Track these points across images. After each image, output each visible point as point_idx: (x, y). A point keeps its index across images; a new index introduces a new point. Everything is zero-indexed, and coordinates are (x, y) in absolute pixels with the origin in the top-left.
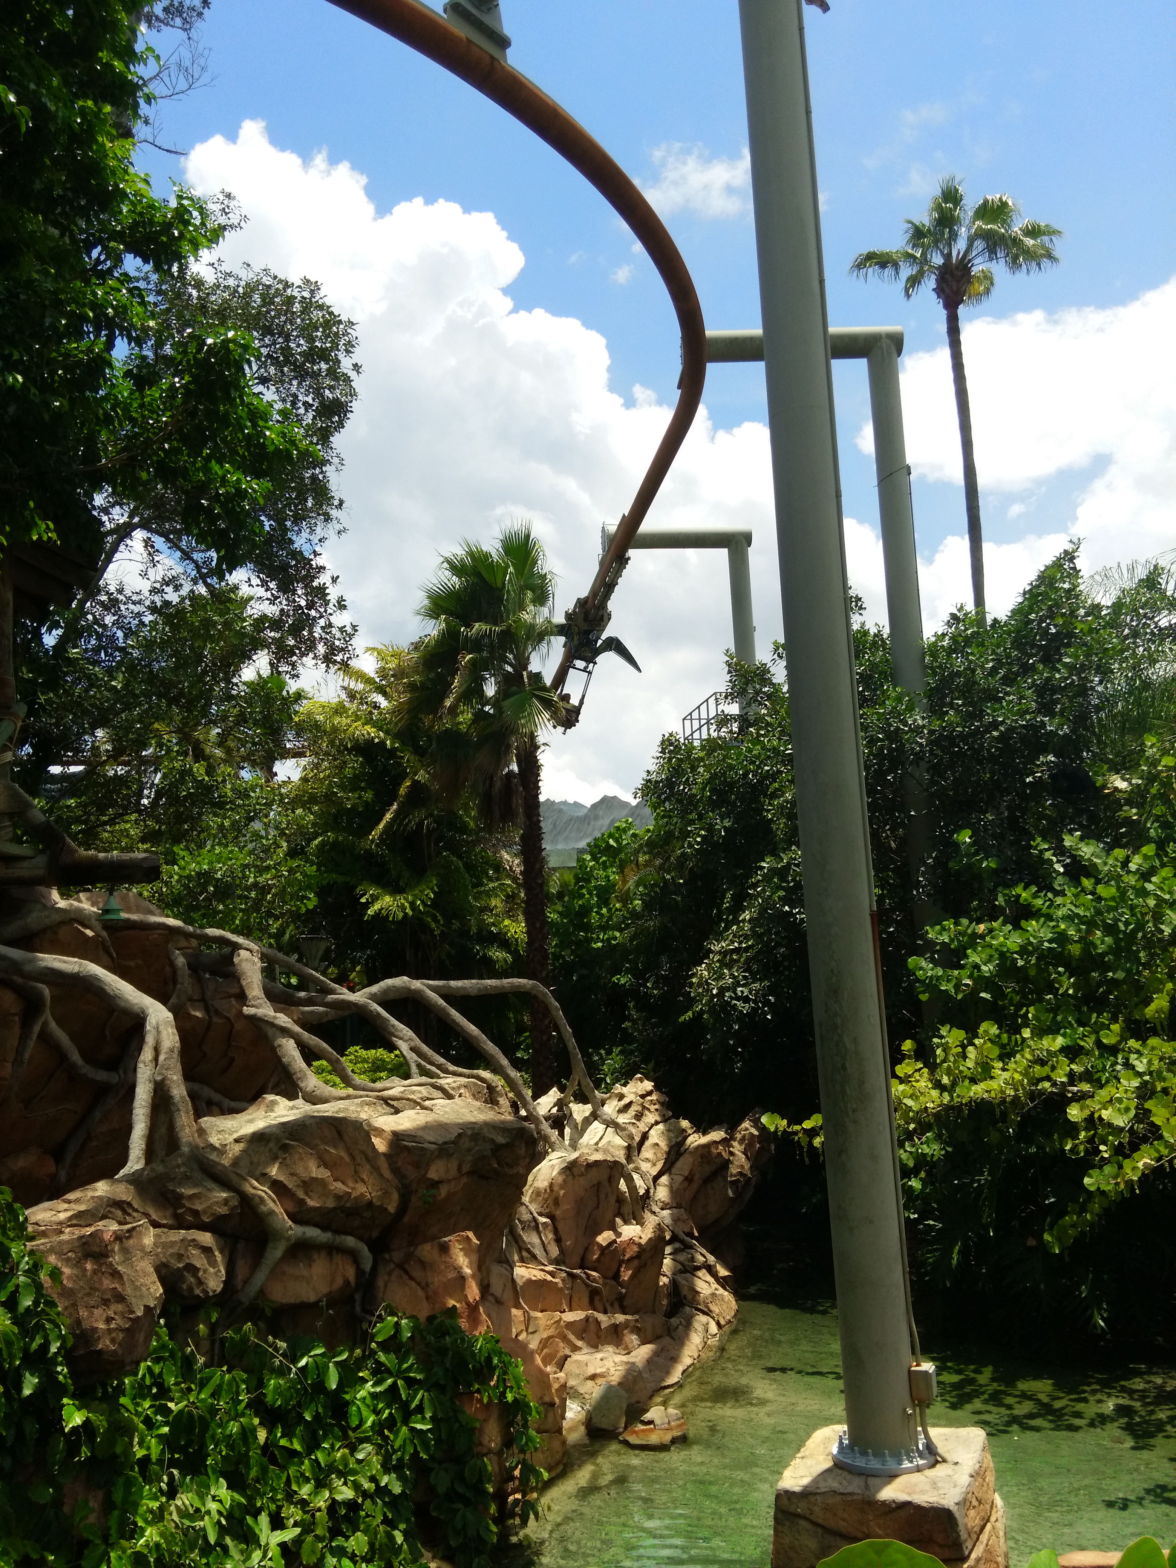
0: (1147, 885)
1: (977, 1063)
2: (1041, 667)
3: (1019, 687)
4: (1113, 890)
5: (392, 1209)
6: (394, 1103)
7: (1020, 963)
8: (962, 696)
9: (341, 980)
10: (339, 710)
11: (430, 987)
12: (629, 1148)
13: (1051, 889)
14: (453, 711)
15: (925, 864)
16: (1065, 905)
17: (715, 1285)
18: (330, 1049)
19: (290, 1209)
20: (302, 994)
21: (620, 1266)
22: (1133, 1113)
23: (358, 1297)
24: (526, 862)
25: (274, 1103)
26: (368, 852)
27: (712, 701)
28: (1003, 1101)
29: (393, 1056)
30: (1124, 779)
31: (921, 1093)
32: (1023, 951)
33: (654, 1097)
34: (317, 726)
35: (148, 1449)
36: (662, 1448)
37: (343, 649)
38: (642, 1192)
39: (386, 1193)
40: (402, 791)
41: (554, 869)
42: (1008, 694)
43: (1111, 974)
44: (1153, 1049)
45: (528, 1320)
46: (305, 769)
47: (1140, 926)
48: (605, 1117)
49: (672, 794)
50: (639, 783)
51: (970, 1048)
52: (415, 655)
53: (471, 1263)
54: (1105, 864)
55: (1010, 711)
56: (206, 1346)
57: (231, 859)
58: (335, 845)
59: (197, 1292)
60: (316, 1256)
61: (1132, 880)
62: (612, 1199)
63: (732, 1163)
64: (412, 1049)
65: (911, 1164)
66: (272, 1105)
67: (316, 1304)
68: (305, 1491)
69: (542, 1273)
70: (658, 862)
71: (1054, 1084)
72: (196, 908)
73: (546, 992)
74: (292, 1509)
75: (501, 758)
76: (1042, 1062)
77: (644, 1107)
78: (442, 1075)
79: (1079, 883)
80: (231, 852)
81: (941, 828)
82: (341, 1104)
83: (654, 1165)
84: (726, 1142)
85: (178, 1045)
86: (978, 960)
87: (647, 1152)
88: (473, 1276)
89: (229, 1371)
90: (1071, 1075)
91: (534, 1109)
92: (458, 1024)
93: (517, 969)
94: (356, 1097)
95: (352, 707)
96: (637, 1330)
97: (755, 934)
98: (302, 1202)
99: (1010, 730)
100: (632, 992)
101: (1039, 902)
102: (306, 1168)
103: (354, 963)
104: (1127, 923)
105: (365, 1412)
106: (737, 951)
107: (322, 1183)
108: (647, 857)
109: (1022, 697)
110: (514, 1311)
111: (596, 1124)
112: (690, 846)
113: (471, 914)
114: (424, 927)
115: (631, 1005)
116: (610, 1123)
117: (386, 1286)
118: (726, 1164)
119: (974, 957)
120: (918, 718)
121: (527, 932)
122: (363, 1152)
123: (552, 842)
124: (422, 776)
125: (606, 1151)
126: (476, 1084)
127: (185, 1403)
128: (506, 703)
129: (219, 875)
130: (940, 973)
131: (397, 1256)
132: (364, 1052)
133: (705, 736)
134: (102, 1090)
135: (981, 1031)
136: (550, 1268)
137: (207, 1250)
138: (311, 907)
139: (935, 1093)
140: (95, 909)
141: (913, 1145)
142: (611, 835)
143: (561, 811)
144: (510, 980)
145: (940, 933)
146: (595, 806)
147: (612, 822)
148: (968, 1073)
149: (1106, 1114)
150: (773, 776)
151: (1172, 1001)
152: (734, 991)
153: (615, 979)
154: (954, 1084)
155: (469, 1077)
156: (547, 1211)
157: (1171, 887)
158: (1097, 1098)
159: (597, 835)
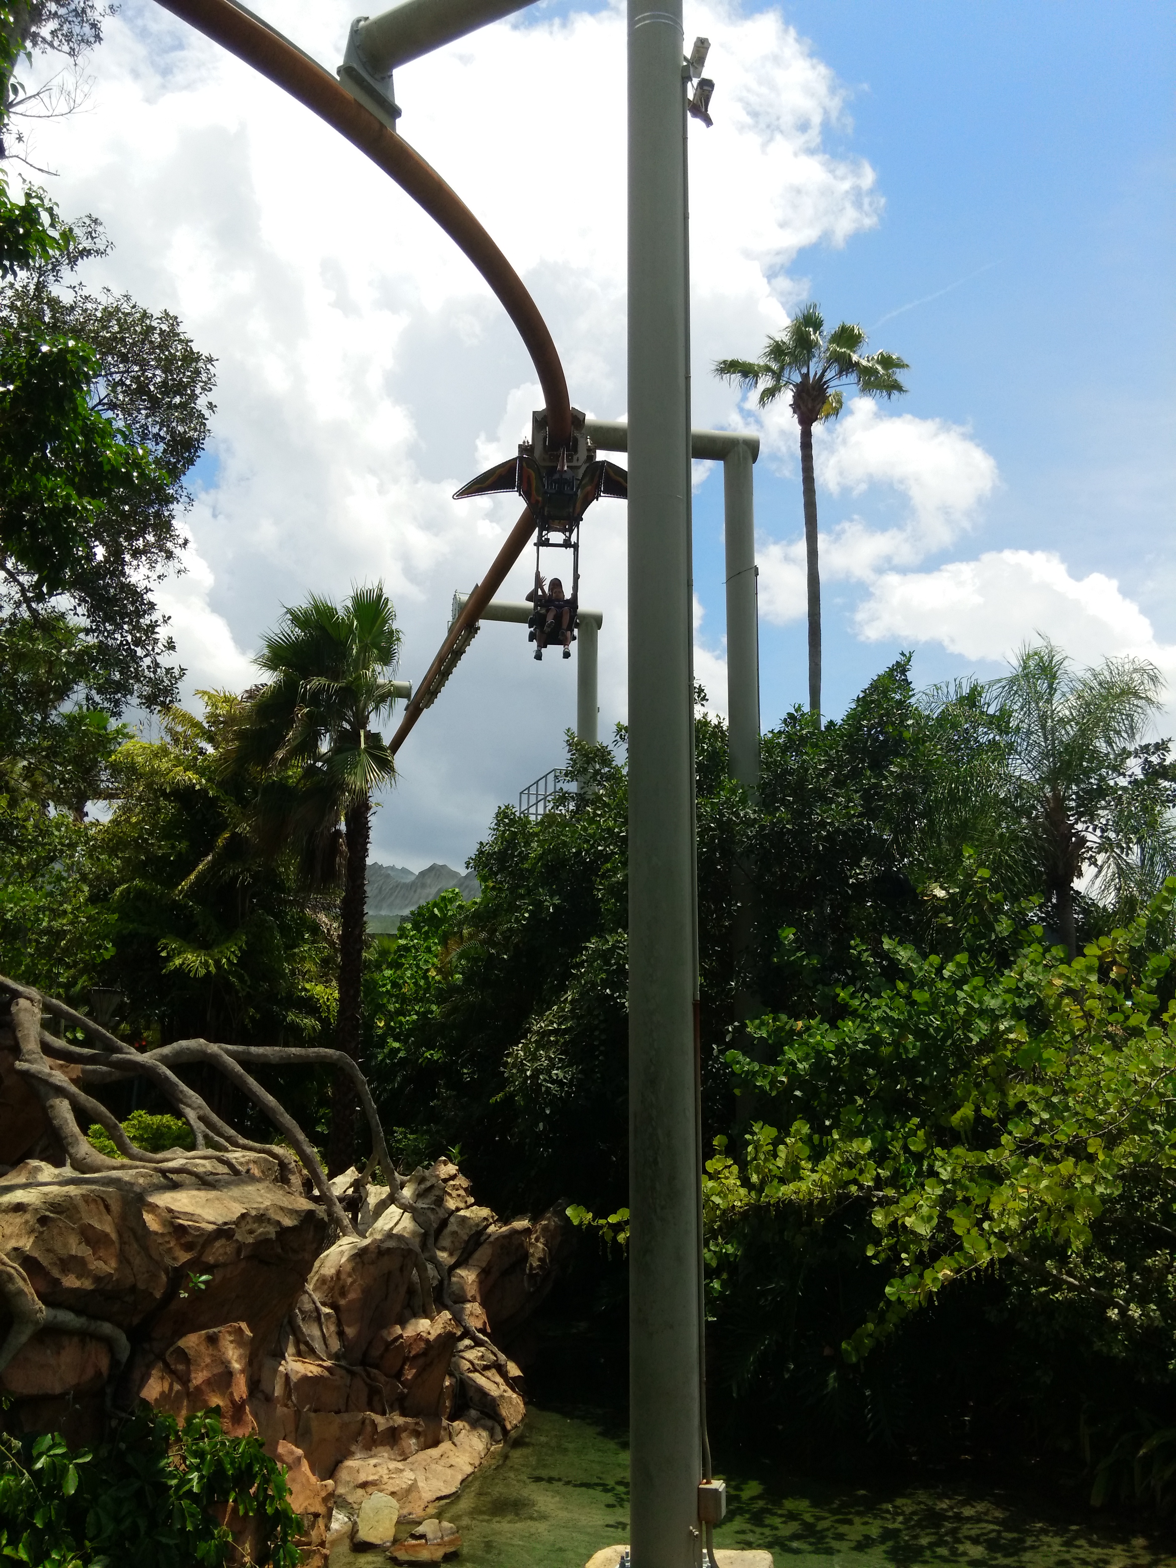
0: (958, 992)
1: (787, 1163)
2: (869, 772)
3: (848, 790)
4: (927, 995)
5: (158, 1295)
6: (174, 1177)
7: (834, 1063)
8: (794, 793)
9: (131, 1038)
10: (161, 753)
11: (228, 1052)
12: (425, 1236)
13: (868, 990)
14: (285, 763)
16: (880, 1008)
17: (504, 1387)
18: (108, 1114)
19: (43, 1289)
20: (87, 1051)
21: (404, 1364)
22: (935, 1221)
23: (109, 1390)
24: (345, 926)
25: (38, 1169)
26: (176, 903)
27: (551, 777)
28: (811, 1203)
30: (942, 887)
31: (730, 1191)
32: (839, 1051)
33: (458, 1182)
34: (134, 767)
36: (432, 1565)
38: (435, 1283)
40: (220, 842)
41: (374, 936)
42: (837, 795)
43: (920, 1079)
44: (958, 1157)
45: (299, 1420)
46: (116, 811)
47: (949, 1033)
48: (403, 1201)
49: (504, 867)
50: (472, 853)
51: (781, 1147)
52: (249, 704)
53: (240, 1356)
54: (921, 969)
55: (839, 813)
57: (23, 900)
58: (141, 894)
60: (66, 1343)
61: (945, 987)
62: (403, 1290)
63: (533, 1255)
64: (201, 1118)
65: (714, 1264)
66: (35, 1172)
67: (61, 1397)
69: (320, 1369)
70: (483, 935)
71: (861, 1188)
73: (354, 1064)
75: (329, 816)
76: (850, 1165)
77: (446, 1193)
78: (231, 1148)
79: (896, 987)
80: (26, 892)
82: (115, 1175)
83: (451, 1254)
84: (527, 1233)
86: (794, 1058)
87: (445, 1241)
88: (242, 1371)
90: (877, 1179)
91: (329, 1189)
92: (254, 1094)
93: (324, 1037)
94: (131, 1167)
95: (175, 750)
96: (417, 1434)
97: (575, 1016)
98: (57, 1282)
99: (838, 831)
100: (445, 1070)
101: (856, 1002)
102: (66, 1245)
103: (150, 1021)
104: (938, 1029)
106: (555, 1032)
107: (81, 1260)
108: (471, 930)
109: (850, 800)
110: (284, 1410)
111: (393, 1208)
112: (517, 921)
113: (282, 977)
114: (229, 986)
115: (442, 1082)
116: (408, 1208)
118: (526, 1256)
119: (790, 1054)
120: (750, 811)
121: (341, 1000)
122: (132, 1230)
123: (376, 907)
124: (243, 828)
125: (400, 1237)
126: (266, 1160)
128: (340, 760)
129: (9, 916)
130: (757, 1068)
131: (157, 1345)
132: (149, 1118)
133: (541, 812)
135: (793, 1130)
136: (328, 1363)
138: (107, 956)
139: (743, 1191)
141: (717, 1245)
142: (435, 905)
143: (388, 876)
144: (316, 1049)
145: (759, 1028)
146: (422, 874)
147: (440, 891)
148: (776, 1172)
149: (909, 1221)
150: (607, 857)
151: (977, 1110)
152: (549, 1073)
153: (427, 1054)
154: (763, 1183)
155: (260, 1151)
156: (329, 1302)
157: (981, 997)
158: (901, 1204)
159: (423, 903)
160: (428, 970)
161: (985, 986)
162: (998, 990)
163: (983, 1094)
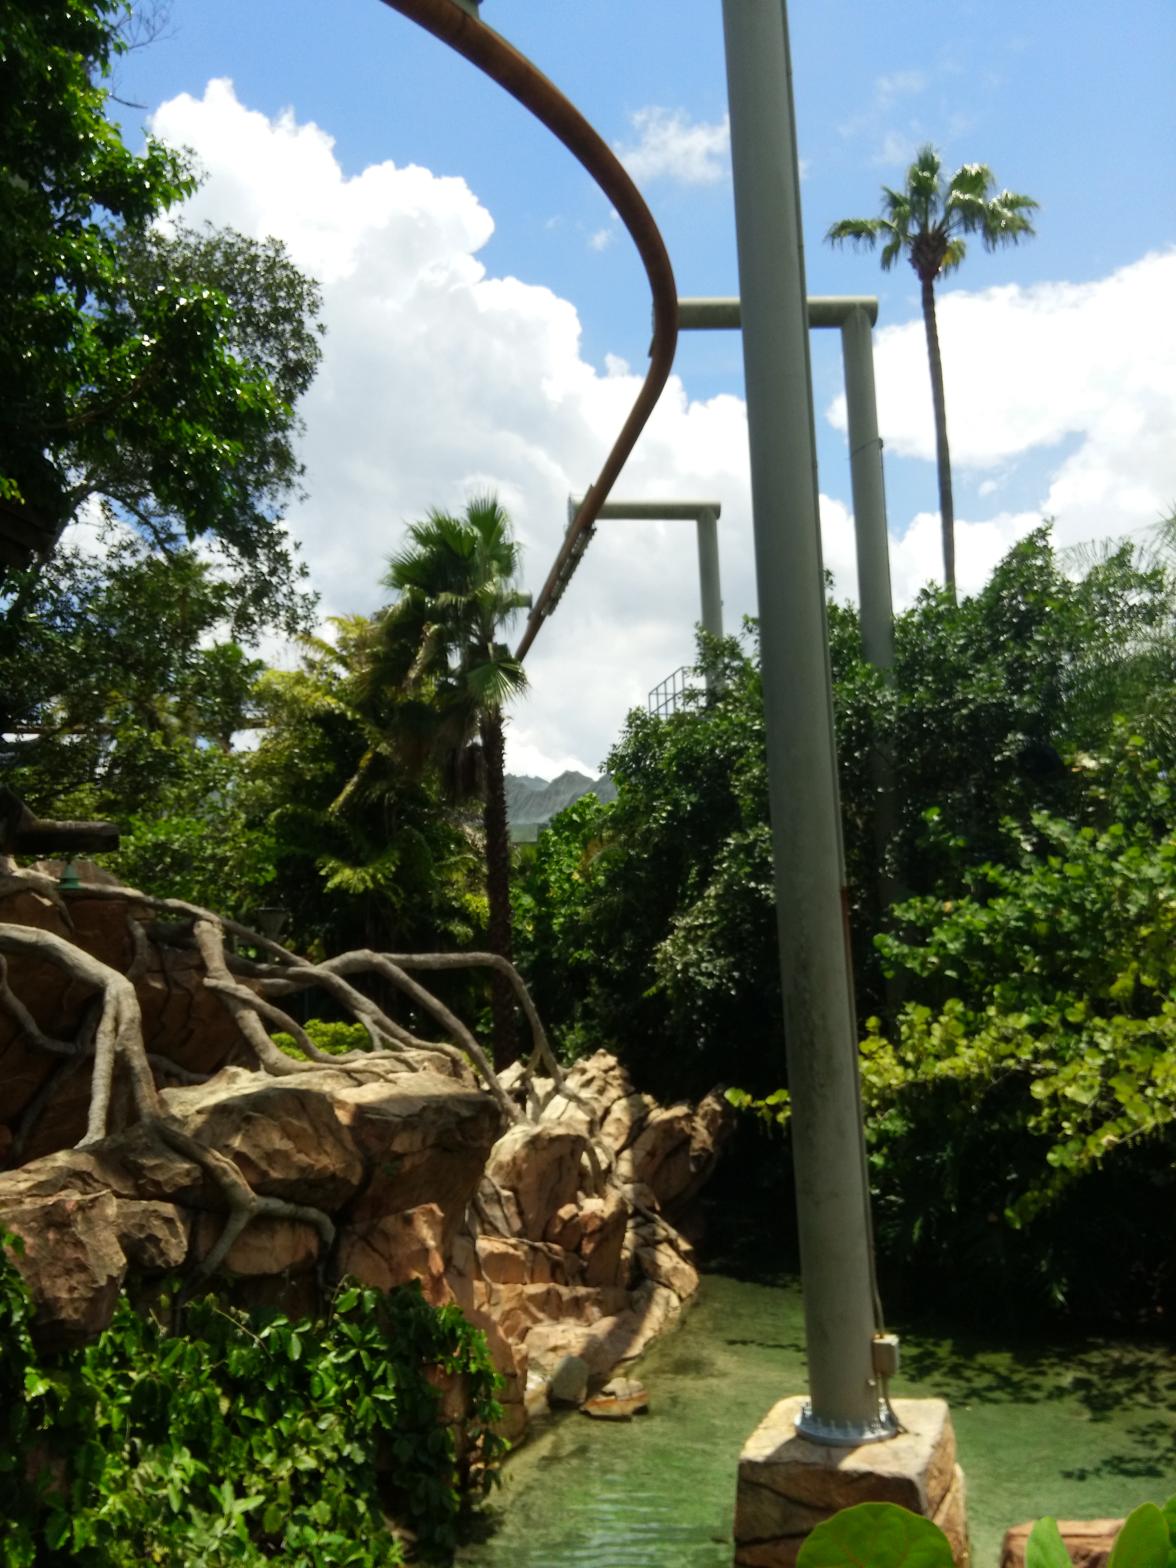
0: (1114, 864)
1: (943, 1041)
2: (1012, 644)
3: (990, 665)
4: (1081, 869)
5: (355, 1181)
6: (357, 1076)
7: (986, 941)
8: (934, 673)
9: (301, 951)
10: (300, 680)
11: (392, 961)
12: (591, 1123)
13: (1018, 867)
14: (418, 682)
15: (891, 842)
16: (1032, 884)
17: (676, 1259)
18: (292, 1021)
19: (254, 1180)
20: (264, 966)
21: (582, 1240)
22: (1096, 1090)
23: (320, 1268)
24: (489, 836)
25: (235, 1075)
26: (328, 825)
27: (679, 675)
28: (968, 1078)
29: (352, 1029)
30: (1092, 758)
31: (886, 1070)
32: (990, 929)
33: (617, 1072)
34: (277, 696)
35: (110, 1418)
36: (623, 1419)
37: (306, 618)
38: (604, 1166)
39: (349, 1166)
40: (364, 763)
41: (517, 844)
42: (978, 671)
43: (1076, 953)
44: (1118, 1027)
45: (490, 1292)
46: (264, 739)
47: (1107, 905)
48: (567, 1091)
49: (638, 769)
50: (605, 757)
51: (935, 1026)
52: (378, 625)
53: (434, 1235)
54: (1073, 842)
55: (981, 688)
56: (167, 1316)
57: (188, 830)
58: (294, 817)
59: (159, 1262)
60: (278, 1227)
61: (1099, 859)
62: (575, 1173)
63: (694, 1138)
64: (376, 1022)
65: (874, 1140)
66: (234, 1077)
67: (278, 1276)
68: (267, 1460)
69: (505, 1246)
70: (623, 837)
71: (1019, 1061)
72: (153, 879)
73: (509, 966)
74: (255, 1478)
75: (465, 730)
76: (1006, 1040)
77: (607, 1083)
78: (405, 1048)
79: (1047, 862)
80: (188, 823)
81: (908, 805)
82: (304, 1076)
83: (616, 1139)
84: (689, 1117)
85: (138, 1015)
86: (944, 938)
87: (610, 1127)
88: (437, 1248)
89: (192, 1341)
90: (1035, 1053)
91: (497, 1082)
92: (420, 998)
93: (479, 942)
94: (319, 1069)
95: (312, 677)
96: (598, 1303)
97: (720, 911)
98: (265, 1174)
99: (980, 708)
100: (595, 968)
101: (1006, 881)
102: (270, 1140)
103: (313, 936)
104: (1094, 902)
105: (328, 1382)
106: (702, 927)
107: (285, 1155)
108: (611, 832)
109: (993, 675)
110: (477, 1284)
111: (558, 1098)
112: (656, 821)
113: (433, 888)
114: (385, 901)
115: (593, 980)
116: (573, 1098)
117: (348, 1258)
118: (688, 1139)
119: (940, 935)
120: (887, 695)
121: (492, 906)
122: (327, 1124)
123: (516, 816)
124: (384, 748)
125: (568, 1125)
126: (440, 1057)
127: (146, 1373)
128: (471, 675)
129: (176, 846)
130: (906, 951)
131: (360, 1228)
132: (323, 1026)
133: (671, 711)
134: (59, 1061)
135: (946, 1008)
136: (513, 1241)
137: (168, 1221)
138: (269, 878)
139: (899, 1070)
140: (52, 879)
141: (876, 1122)
142: (574, 810)
143: (522, 786)
144: (473, 954)
145: (906, 911)
146: (557, 782)
147: (574, 797)
148: (933, 1050)
149: (1070, 1091)
150: (740, 752)
151: (1137, 980)
152: (699, 967)
153: (576, 955)
154: (919, 1061)
155: (433, 1050)
156: (509, 1184)
157: (1138, 866)
158: (1061, 1075)
159: (560, 810)
160: (571, 874)
161: (1142, 855)
162: (1157, 858)
163: (1143, 962)
